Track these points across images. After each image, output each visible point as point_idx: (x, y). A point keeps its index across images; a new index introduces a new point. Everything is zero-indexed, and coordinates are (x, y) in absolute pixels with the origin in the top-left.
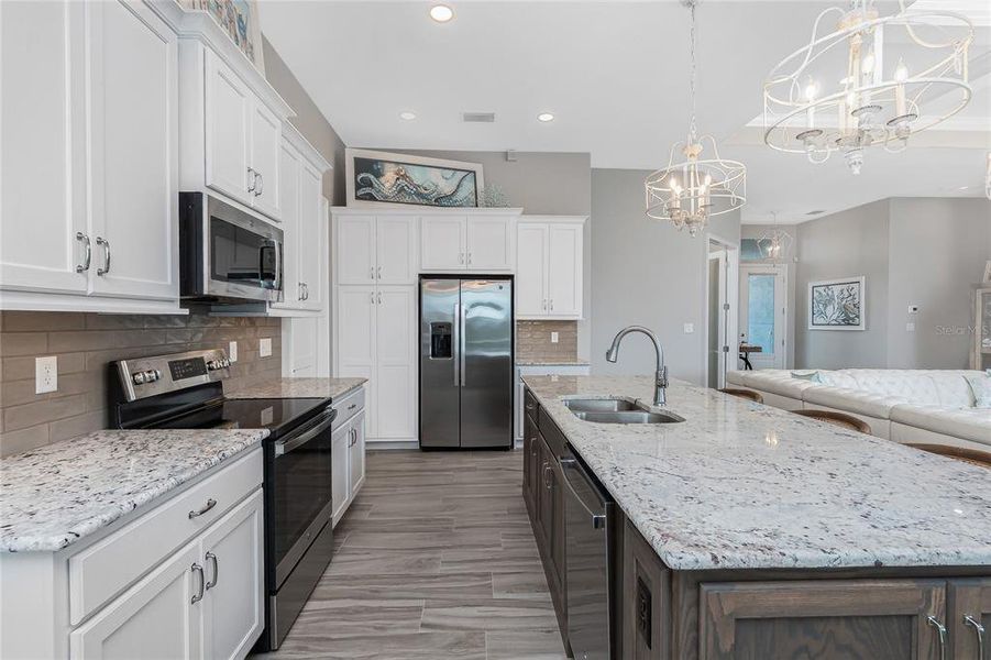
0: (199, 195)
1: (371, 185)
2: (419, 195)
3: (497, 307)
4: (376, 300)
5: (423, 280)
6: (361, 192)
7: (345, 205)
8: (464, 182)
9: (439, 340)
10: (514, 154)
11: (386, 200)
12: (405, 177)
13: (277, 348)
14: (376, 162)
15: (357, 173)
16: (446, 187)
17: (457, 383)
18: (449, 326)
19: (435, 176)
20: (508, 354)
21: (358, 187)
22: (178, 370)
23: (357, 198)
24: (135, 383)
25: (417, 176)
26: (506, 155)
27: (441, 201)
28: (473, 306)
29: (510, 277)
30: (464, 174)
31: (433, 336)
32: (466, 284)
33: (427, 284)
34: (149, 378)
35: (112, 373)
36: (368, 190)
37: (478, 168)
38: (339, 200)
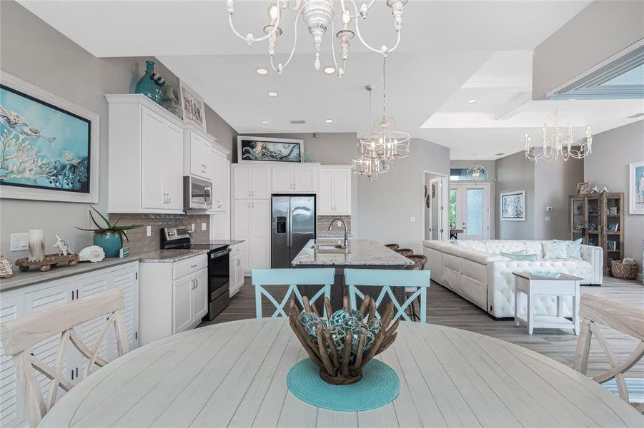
0: (189, 177)
1: (249, 153)
2: (272, 156)
3: (307, 209)
4: (251, 206)
5: (273, 197)
6: (244, 156)
7: (237, 162)
8: (294, 149)
9: (280, 224)
10: (319, 134)
11: (256, 159)
12: (265, 148)
13: (208, 227)
14: (252, 141)
15: (243, 146)
16: (285, 152)
17: (288, 245)
18: (285, 218)
19: (280, 147)
20: (313, 233)
21: (243, 154)
22: (179, 232)
23: (243, 159)
24: (169, 235)
25: (271, 147)
26: (314, 135)
27: (283, 159)
28: (296, 209)
29: (315, 195)
30: (293, 145)
31: (278, 223)
32: (293, 198)
33: (274, 198)
34: (173, 235)
35: (162, 231)
36: (248, 155)
37: (301, 142)
38: (235, 160)
